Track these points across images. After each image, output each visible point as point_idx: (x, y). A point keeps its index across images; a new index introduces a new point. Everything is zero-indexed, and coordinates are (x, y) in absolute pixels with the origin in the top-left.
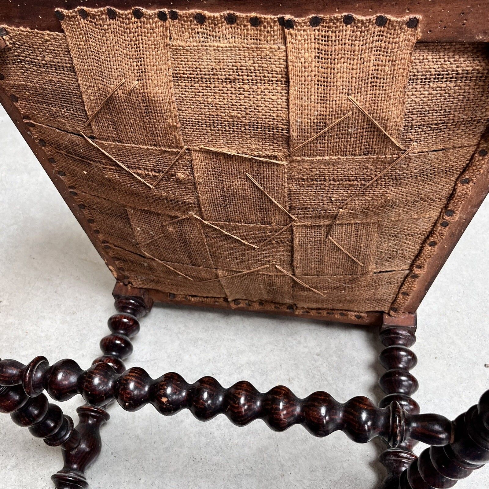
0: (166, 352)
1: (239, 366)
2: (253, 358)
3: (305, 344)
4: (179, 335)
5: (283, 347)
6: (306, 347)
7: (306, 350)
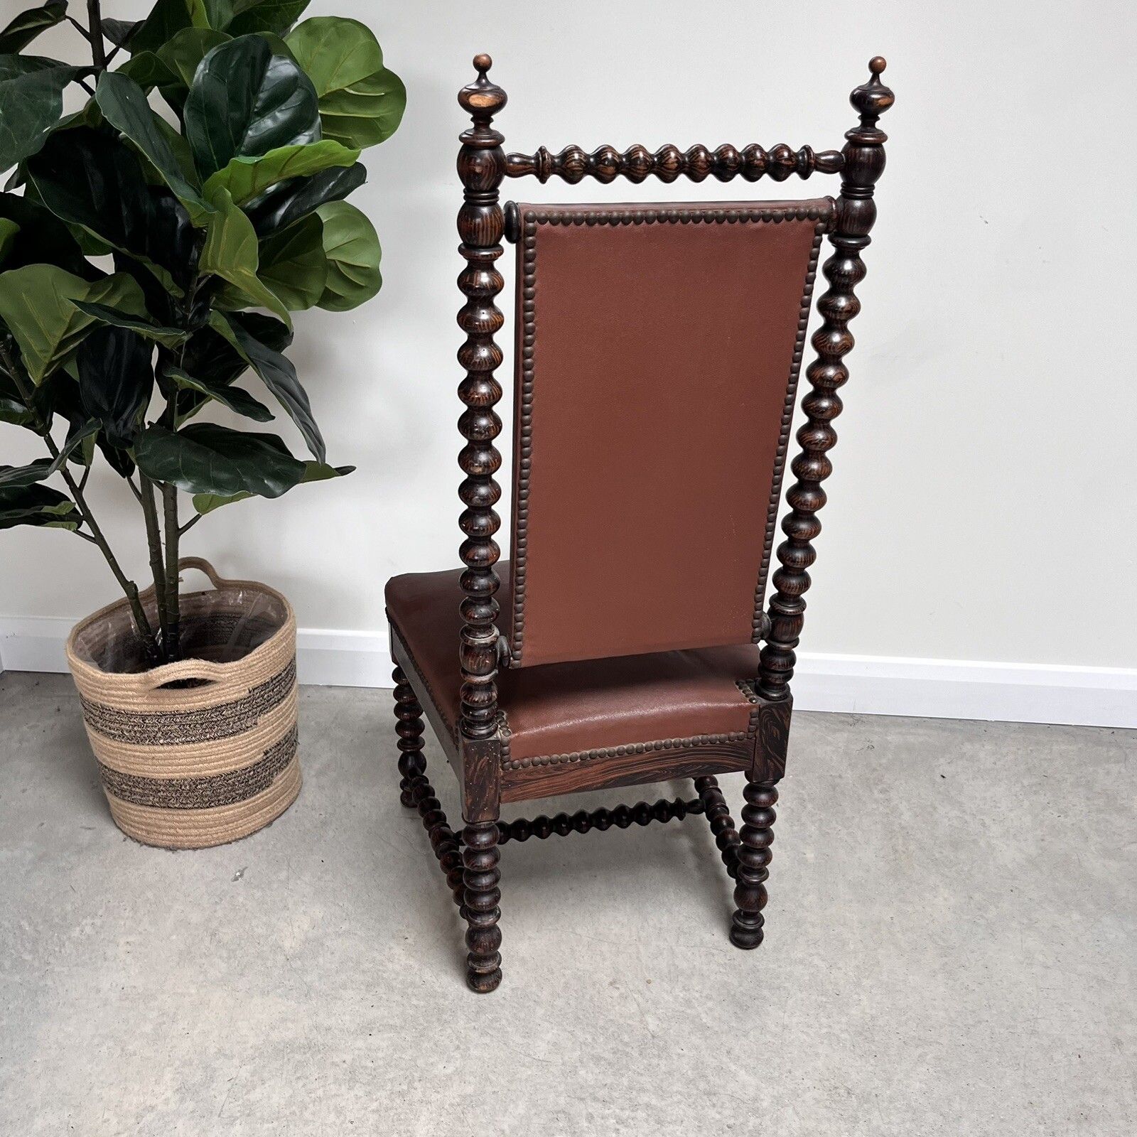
0: (562, 1059)
1: (635, 1103)
2: (654, 1102)
3: (720, 1110)
4: (583, 1046)
5: (694, 1103)
6: (719, 1113)
7: (718, 1117)
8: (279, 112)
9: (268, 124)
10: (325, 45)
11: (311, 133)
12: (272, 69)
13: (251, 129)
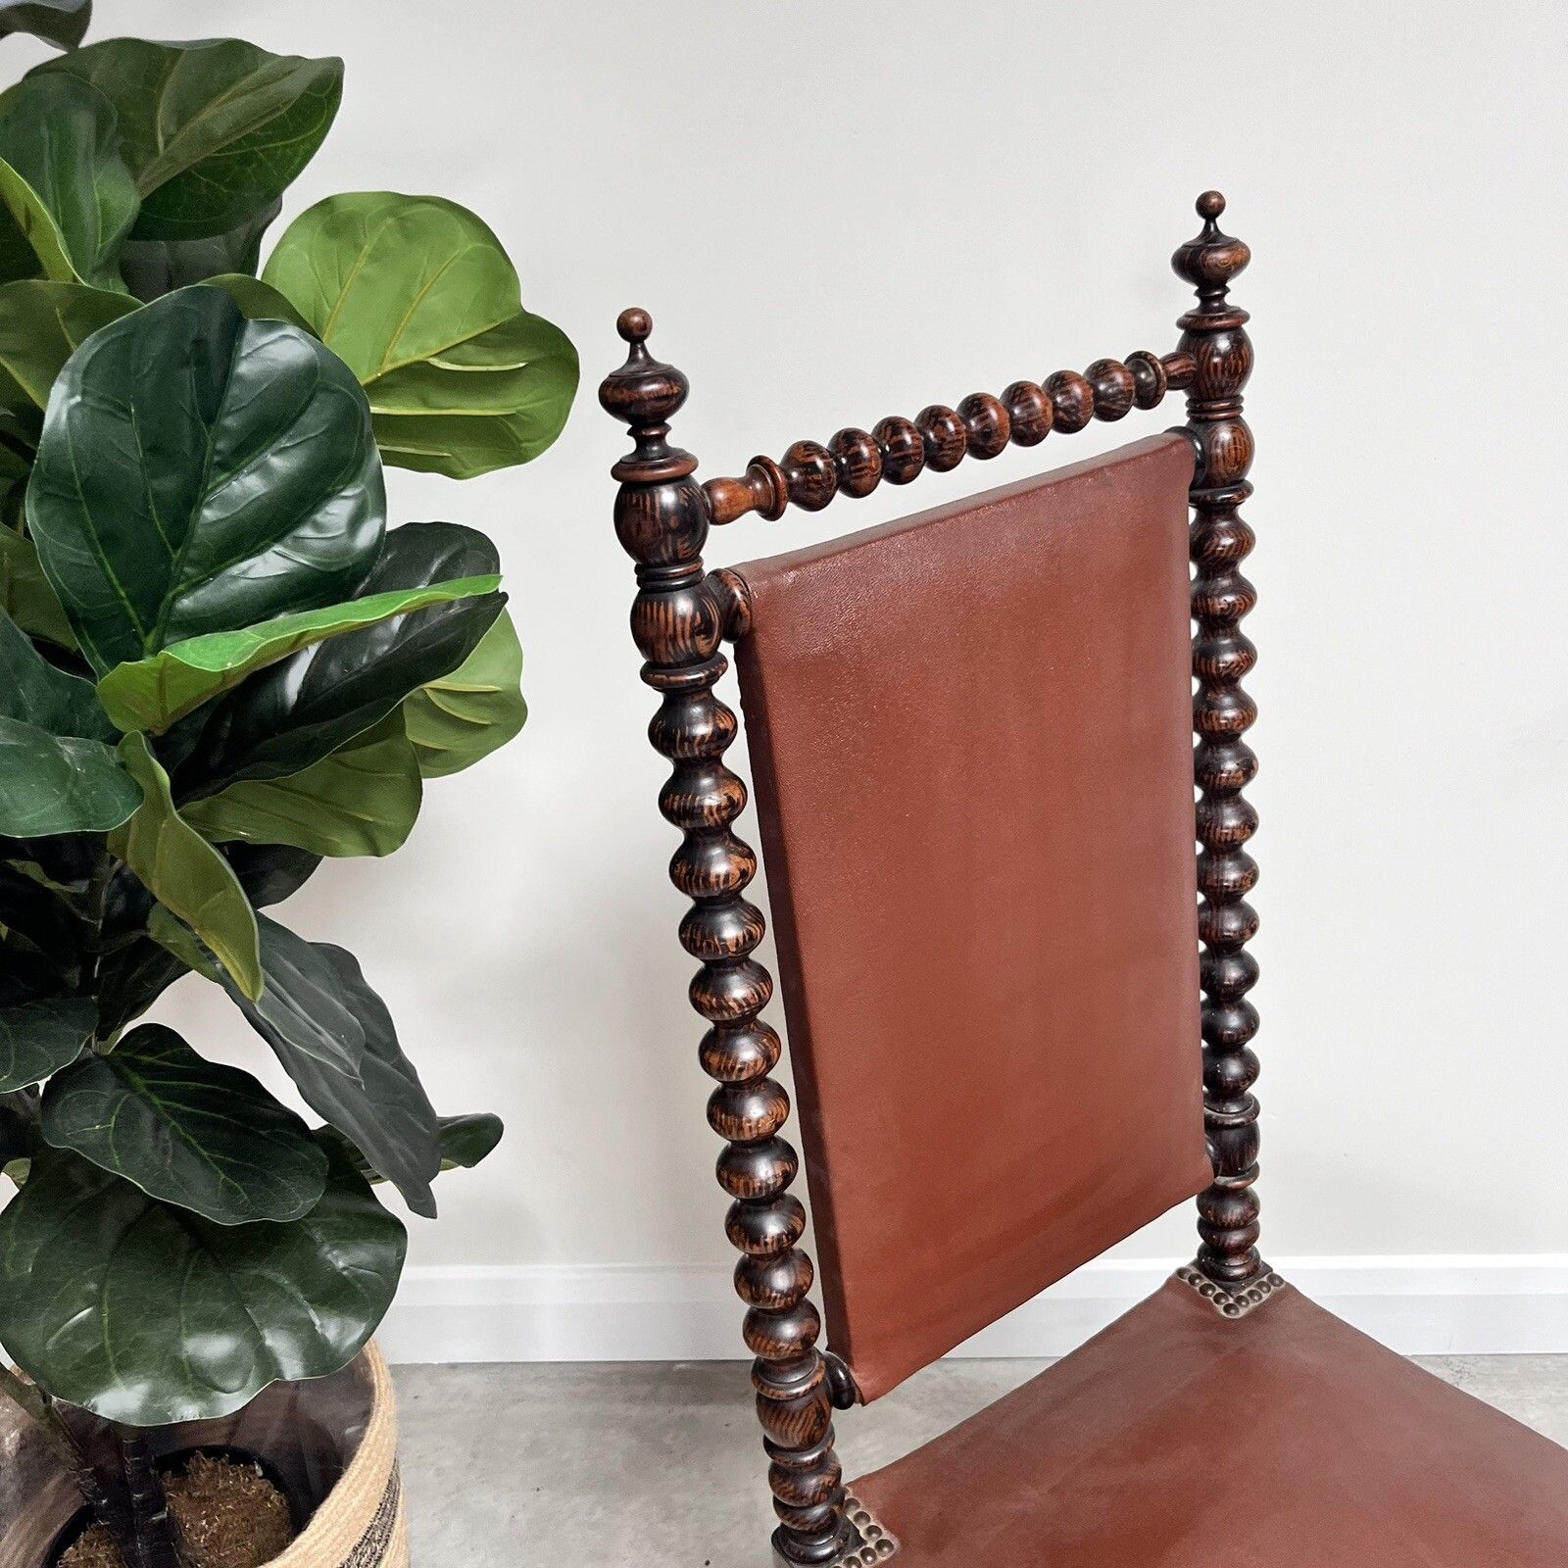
8: (274, 454)
9: (250, 485)
10: (373, 258)
11: (357, 491)
12: (249, 354)
13: (209, 505)
